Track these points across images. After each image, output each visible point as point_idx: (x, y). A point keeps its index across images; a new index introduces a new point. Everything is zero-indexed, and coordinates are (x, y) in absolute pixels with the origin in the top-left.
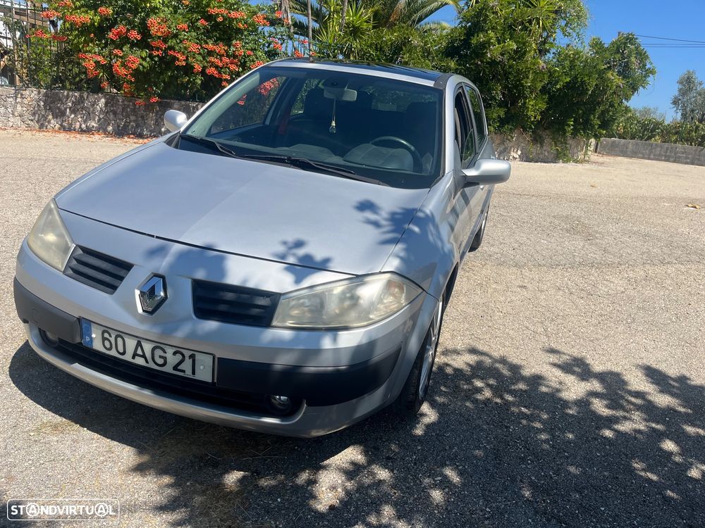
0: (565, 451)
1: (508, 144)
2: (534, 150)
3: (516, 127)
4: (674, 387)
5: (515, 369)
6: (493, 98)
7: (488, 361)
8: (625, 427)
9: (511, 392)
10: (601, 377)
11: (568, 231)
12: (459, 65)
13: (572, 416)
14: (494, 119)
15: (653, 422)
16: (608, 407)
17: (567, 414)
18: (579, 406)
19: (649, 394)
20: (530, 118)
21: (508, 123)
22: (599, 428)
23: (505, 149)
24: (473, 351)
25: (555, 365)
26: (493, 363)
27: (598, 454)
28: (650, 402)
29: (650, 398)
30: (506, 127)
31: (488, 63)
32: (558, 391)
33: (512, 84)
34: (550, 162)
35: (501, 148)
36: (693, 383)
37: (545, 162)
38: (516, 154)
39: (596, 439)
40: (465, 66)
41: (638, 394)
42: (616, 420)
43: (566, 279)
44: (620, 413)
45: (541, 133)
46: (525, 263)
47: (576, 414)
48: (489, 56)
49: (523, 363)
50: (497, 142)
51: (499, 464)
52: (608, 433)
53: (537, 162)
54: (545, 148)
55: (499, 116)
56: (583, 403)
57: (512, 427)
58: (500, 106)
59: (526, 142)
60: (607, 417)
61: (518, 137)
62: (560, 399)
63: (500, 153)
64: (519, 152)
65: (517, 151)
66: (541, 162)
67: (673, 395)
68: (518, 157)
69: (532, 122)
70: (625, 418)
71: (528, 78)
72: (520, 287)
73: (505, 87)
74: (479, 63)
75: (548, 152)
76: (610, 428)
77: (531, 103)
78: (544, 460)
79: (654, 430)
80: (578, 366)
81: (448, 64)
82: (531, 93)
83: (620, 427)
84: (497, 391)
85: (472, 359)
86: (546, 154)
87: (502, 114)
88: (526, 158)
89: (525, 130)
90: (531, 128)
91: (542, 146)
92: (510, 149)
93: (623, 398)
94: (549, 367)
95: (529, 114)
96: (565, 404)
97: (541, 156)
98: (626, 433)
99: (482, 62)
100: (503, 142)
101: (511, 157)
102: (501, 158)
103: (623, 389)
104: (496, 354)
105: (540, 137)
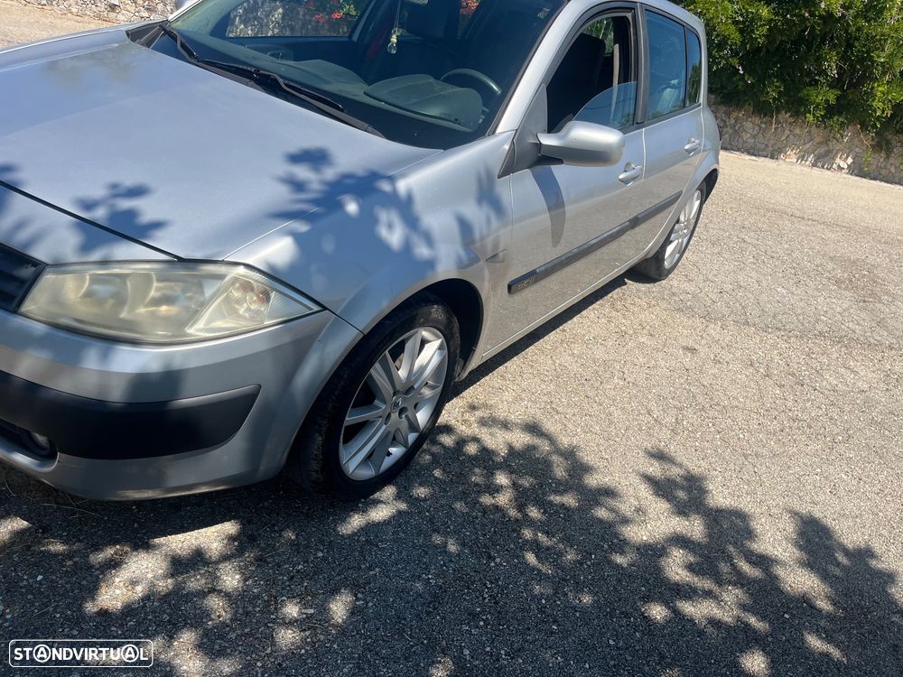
0: (555, 621)
1: (833, 145)
2: (874, 160)
3: (850, 122)
4: (838, 564)
5: (579, 469)
6: (823, 73)
7: (545, 446)
8: (696, 610)
9: (544, 505)
10: (716, 518)
11: (838, 282)
12: (776, 14)
13: (619, 566)
14: (818, 105)
15: (754, 614)
16: (690, 568)
17: (610, 562)
18: (642, 555)
19: (783, 564)
20: (875, 111)
21: (840, 114)
22: (648, 599)
23: (828, 153)
24: (533, 428)
25: (649, 479)
26: (549, 453)
27: (611, 642)
28: (774, 579)
29: (780, 571)
30: (835, 119)
31: (821, 17)
32: (626, 521)
33: (856, 56)
34: (896, 183)
35: (822, 150)
36: (881, 566)
37: (887, 182)
38: (844, 162)
39: (627, 615)
40: (784, 17)
41: (763, 562)
42: (689, 593)
43: (776, 352)
44: (707, 584)
45: (890, 137)
46: (724, 316)
47: (625, 565)
48: (823, 6)
49: (601, 464)
50: (818, 140)
51: (428, 613)
52: (658, 612)
53: (875, 179)
54: (892, 160)
55: (827, 101)
56: (653, 553)
57: (498, 560)
58: (831, 86)
59: (865, 148)
60: (677, 584)
61: (851, 139)
62: (616, 535)
63: (818, 158)
64: (850, 160)
65: (847, 157)
66: (881, 180)
67: (825, 576)
68: (846, 167)
69: (878, 118)
70: (708, 594)
71: (883, 50)
72: (687, 349)
73: (844, 58)
74: (807, 15)
75: (896, 168)
76: (667, 603)
77: (880, 89)
78: (508, 627)
79: (747, 627)
80: (689, 490)
81: (758, 10)
82: (884, 73)
83: (688, 608)
84: (522, 498)
85: (520, 439)
86: (893, 170)
87: (832, 98)
88: (859, 170)
89: (864, 126)
90: (874, 126)
91: (888, 157)
92: (837, 153)
93: (730, 559)
94: (637, 480)
95: (874, 104)
96: (621, 545)
97: (883, 172)
98: (691, 620)
99: (812, 14)
100: (826, 142)
101: (835, 166)
102: (820, 164)
103: (742, 545)
104: (565, 441)
105: (888, 143)
